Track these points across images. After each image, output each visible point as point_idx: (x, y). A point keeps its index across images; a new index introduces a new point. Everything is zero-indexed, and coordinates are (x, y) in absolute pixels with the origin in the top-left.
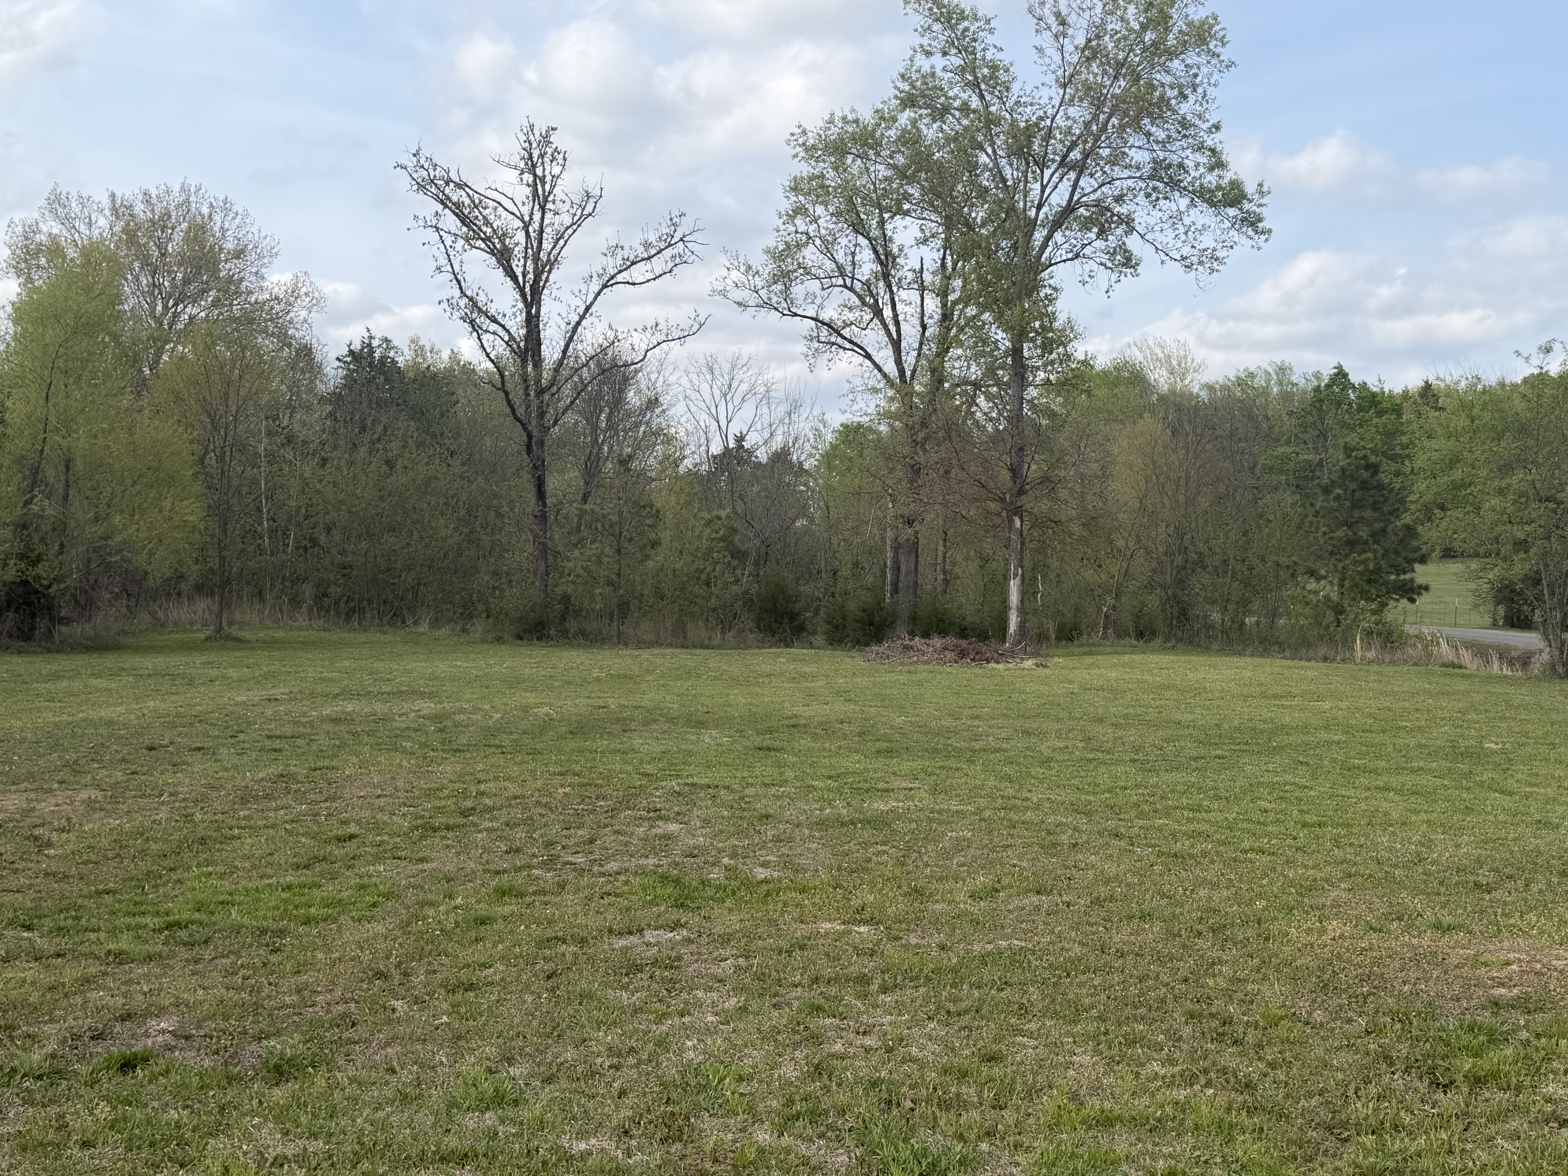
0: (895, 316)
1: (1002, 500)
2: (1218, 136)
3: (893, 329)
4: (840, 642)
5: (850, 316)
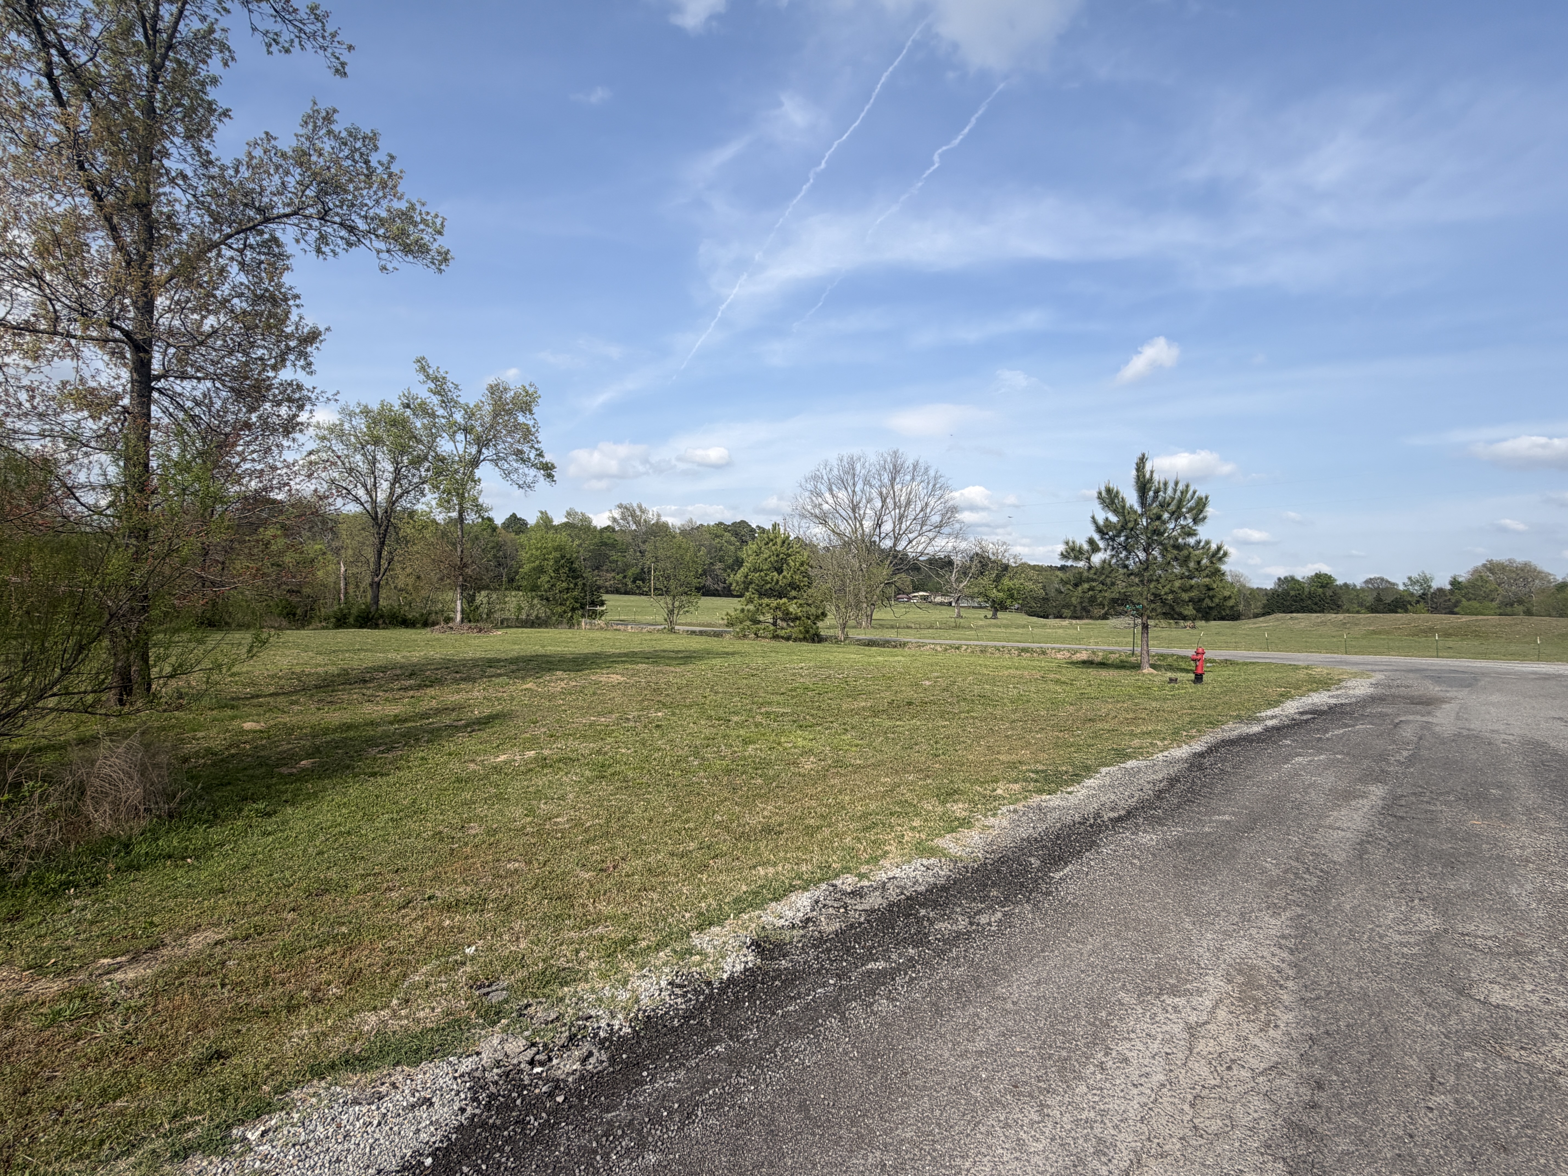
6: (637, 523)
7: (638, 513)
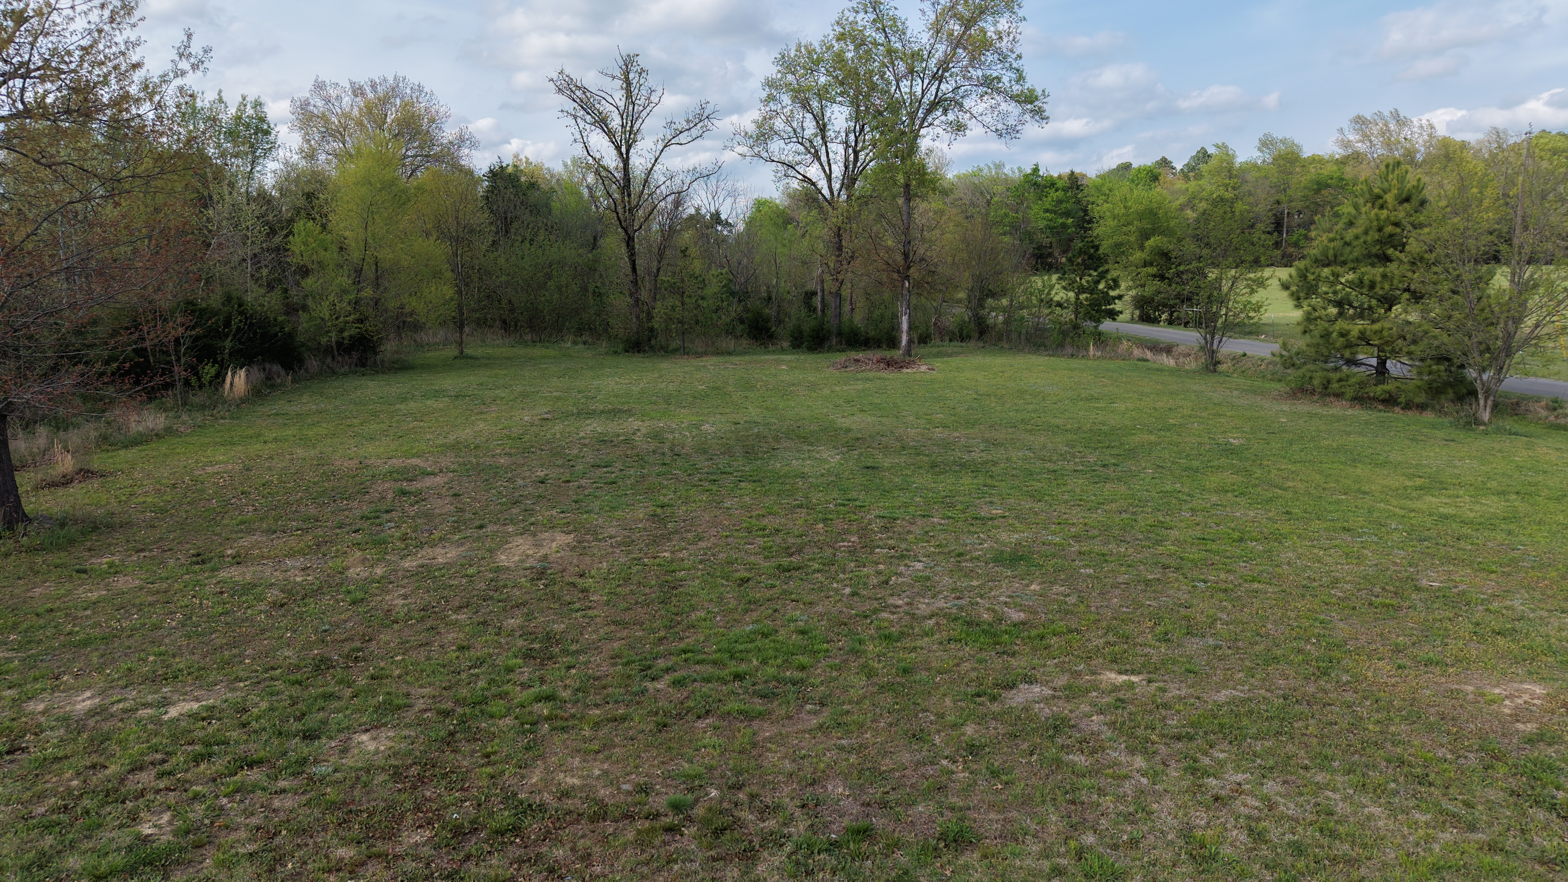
0: (829, 161)
1: (899, 272)
2: (1021, 62)
3: (827, 168)
4: (799, 347)
5: (798, 158)
6: (1392, 145)
7: (1392, 127)
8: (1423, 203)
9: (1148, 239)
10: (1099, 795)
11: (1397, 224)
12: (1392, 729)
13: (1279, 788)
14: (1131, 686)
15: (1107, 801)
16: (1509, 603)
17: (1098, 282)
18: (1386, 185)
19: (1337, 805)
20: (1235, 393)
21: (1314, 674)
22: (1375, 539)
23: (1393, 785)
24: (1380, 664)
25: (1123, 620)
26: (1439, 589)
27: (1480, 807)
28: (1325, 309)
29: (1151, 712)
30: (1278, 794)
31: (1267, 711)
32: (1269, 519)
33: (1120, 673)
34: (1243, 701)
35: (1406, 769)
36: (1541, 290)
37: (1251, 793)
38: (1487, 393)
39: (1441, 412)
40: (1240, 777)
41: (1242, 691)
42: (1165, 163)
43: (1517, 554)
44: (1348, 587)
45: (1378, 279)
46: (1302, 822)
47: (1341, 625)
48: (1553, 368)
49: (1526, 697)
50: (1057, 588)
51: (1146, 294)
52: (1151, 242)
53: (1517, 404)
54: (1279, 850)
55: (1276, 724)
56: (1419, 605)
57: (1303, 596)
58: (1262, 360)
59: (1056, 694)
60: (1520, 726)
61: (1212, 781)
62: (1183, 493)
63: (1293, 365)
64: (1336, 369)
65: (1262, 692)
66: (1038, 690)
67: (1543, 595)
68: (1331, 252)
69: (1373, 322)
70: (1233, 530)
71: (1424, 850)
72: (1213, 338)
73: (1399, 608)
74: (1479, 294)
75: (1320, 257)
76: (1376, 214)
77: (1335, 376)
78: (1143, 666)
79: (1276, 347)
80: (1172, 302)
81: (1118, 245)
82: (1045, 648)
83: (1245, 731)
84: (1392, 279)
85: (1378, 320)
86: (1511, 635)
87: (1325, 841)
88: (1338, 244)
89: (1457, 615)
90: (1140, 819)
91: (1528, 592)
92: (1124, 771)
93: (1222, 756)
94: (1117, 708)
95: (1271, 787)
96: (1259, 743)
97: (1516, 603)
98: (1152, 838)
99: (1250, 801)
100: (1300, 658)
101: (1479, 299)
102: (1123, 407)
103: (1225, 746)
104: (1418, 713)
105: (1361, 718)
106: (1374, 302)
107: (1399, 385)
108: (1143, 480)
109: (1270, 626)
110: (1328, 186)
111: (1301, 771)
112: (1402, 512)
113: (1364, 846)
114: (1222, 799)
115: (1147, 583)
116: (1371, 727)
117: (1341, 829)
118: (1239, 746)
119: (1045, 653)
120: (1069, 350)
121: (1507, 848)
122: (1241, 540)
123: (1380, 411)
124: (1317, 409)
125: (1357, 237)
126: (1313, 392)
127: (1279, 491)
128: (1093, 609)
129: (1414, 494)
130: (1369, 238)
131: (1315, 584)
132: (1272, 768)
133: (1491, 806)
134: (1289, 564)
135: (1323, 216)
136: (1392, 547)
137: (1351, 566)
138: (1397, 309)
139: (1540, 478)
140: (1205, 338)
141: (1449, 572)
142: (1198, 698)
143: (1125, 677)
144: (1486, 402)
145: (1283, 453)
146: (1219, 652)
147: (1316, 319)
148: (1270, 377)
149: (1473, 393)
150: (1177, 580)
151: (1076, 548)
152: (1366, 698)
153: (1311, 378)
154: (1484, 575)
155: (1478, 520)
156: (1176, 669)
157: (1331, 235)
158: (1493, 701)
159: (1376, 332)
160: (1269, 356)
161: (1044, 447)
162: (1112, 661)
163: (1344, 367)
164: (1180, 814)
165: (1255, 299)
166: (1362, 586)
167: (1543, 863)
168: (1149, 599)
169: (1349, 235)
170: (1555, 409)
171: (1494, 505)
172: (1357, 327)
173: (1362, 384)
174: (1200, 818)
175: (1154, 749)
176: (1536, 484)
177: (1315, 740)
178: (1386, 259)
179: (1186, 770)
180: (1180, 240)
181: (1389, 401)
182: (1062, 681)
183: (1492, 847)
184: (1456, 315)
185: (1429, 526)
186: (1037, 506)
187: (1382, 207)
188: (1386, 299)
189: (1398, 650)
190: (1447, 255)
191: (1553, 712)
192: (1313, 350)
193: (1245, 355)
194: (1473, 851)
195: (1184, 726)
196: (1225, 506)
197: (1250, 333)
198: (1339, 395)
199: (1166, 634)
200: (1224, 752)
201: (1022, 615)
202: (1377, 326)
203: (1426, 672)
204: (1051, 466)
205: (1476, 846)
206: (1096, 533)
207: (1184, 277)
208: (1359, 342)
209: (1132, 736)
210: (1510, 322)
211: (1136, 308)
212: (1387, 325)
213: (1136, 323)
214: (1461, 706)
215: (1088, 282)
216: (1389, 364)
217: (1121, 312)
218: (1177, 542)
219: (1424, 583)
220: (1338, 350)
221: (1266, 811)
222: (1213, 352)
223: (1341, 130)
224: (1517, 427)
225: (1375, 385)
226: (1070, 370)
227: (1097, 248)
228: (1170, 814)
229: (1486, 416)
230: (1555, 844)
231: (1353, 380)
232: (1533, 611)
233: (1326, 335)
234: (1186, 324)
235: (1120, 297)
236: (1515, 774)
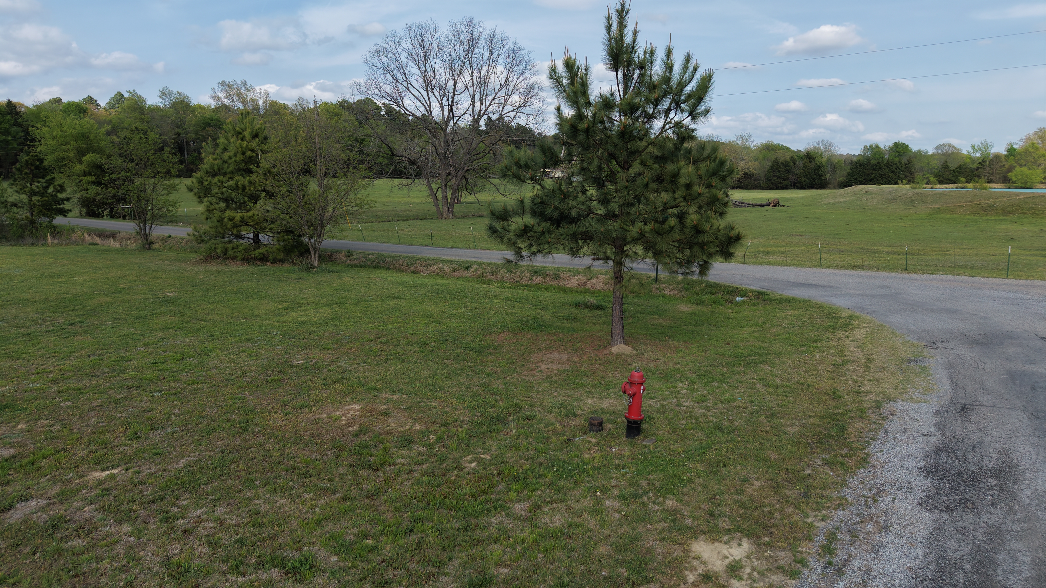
6: (244, 102)
7: (243, 91)
8: (266, 138)
9: (84, 155)
10: (97, 562)
11: (252, 151)
12: (287, 451)
13: (225, 510)
14: (114, 476)
15: (105, 564)
16: (339, 364)
17: (47, 187)
18: (243, 126)
19: (261, 507)
20: (166, 262)
21: (238, 432)
22: (265, 342)
23: (291, 484)
24: (276, 415)
25: (101, 433)
26: (303, 364)
27: (337, 480)
28: (217, 203)
29: (131, 491)
30: (226, 513)
31: (212, 464)
32: (199, 342)
33: (103, 470)
34: (196, 463)
35: (297, 472)
36: (334, 190)
37: (208, 520)
38: (315, 250)
39: (293, 263)
40: (199, 512)
41: (194, 457)
42: (91, 100)
43: (340, 337)
44: (253, 374)
45: (247, 184)
46: (241, 525)
47: (251, 398)
48: (345, 234)
49: (352, 412)
50: (41, 423)
51: (89, 196)
52: (89, 157)
53: (331, 255)
54: (229, 548)
55: (218, 470)
56: (294, 375)
57: (227, 386)
58: (183, 239)
59: (51, 501)
60: (351, 429)
61: (181, 522)
62: (137, 335)
63: (203, 241)
64: (230, 242)
65: (208, 453)
66: (34, 503)
67: (354, 356)
68: (216, 167)
69: (248, 211)
70: (176, 353)
71: (312, 514)
72: (145, 225)
73: (283, 380)
74: (303, 193)
75: (209, 170)
76: (240, 144)
77: (230, 246)
78: (121, 460)
79: (190, 230)
80: (110, 201)
81: (60, 160)
82: (37, 470)
83: (199, 482)
84: (255, 184)
85: (250, 210)
86: (341, 381)
87: (256, 531)
88: (219, 162)
89: (314, 377)
90: (132, 567)
91: (347, 356)
92: (115, 538)
93: (185, 503)
94: (103, 496)
95: (220, 511)
96: (209, 486)
97: (342, 363)
98: (142, 576)
99: (208, 525)
100: (229, 424)
101: (304, 196)
102: (81, 280)
103: (187, 495)
104: (300, 437)
105: (269, 450)
106: (246, 199)
107: (268, 249)
108: (105, 330)
109: (208, 410)
110: (209, 125)
111: (238, 494)
112: (278, 324)
113: (279, 525)
114: (189, 531)
115: (117, 401)
116: (275, 454)
117: (265, 520)
118: (197, 492)
119: (37, 474)
120: (30, 241)
121: (352, 496)
122: (182, 358)
123: (259, 265)
124: (221, 268)
125: (230, 158)
126: (218, 258)
127: (204, 323)
128: (75, 430)
129: (284, 313)
130: (237, 159)
131: (233, 377)
132: (219, 499)
133: (341, 477)
134: (215, 368)
135: (207, 144)
136: (275, 345)
137: (253, 362)
138: (260, 202)
139: (346, 294)
140: (139, 226)
141: (307, 354)
142: (165, 470)
143: (107, 473)
144: (315, 255)
145: (203, 298)
146: (176, 436)
147: (213, 210)
148: (189, 250)
149: (308, 251)
150: (139, 395)
151: (56, 388)
152: (270, 438)
153: (215, 248)
154: (325, 351)
155: (319, 322)
156: (146, 455)
157: (214, 157)
158: (337, 419)
159: (250, 217)
160: (186, 236)
161: (16, 317)
162: (96, 464)
163: (235, 240)
164: (161, 552)
165: (171, 198)
166: (261, 372)
167: (368, 497)
168: (120, 412)
169: (226, 155)
170: (349, 256)
171: (325, 312)
172: (238, 215)
173: (247, 250)
174: (175, 548)
175: (136, 515)
176: (345, 298)
177: (244, 472)
178: (250, 172)
179: (161, 521)
180: (109, 156)
181: (263, 259)
182: (57, 489)
183: (345, 499)
184: (293, 206)
185: (294, 329)
186: (16, 364)
187: (242, 140)
188: (253, 196)
189: (285, 405)
190: (283, 170)
191: (365, 416)
192: (214, 230)
193: (170, 236)
194: (335, 505)
195: (156, 492)
196: (169, 338)
197: (171, 222)
198: (234, 258)
199: (136, 433)
200: (187, 499)
201: (12, 451)
202: (250, 214)
203: (302, 413)
204: (26, 331)
205: (337, 501)
206: (71, 374)
207: (117, 183)
208: (241, 224)
209: (118, 511)
210: (321, 209)
211: (83, 207)
212: (256, 213)
213: (84, 217)
214: (321, 427)
215: (37, 187)
216: (260, 236)
217: (71, 211)
218: (136, 368)
219: (295, 362)
220: (229, 230)
221: (218, 527)
222: (147, 235)
223: (213, 89)
224: (332, 268)
225: (254, 250)
226: (32, 255)
227: (41, 161)
228: (153, 555)
229: (316, 263)
230: (373, 485)
231: (241, 248)
232: (351, 365)
233: (221, 220)
234: (124, 217)
235: (68, 199)
236: (351, 455)
